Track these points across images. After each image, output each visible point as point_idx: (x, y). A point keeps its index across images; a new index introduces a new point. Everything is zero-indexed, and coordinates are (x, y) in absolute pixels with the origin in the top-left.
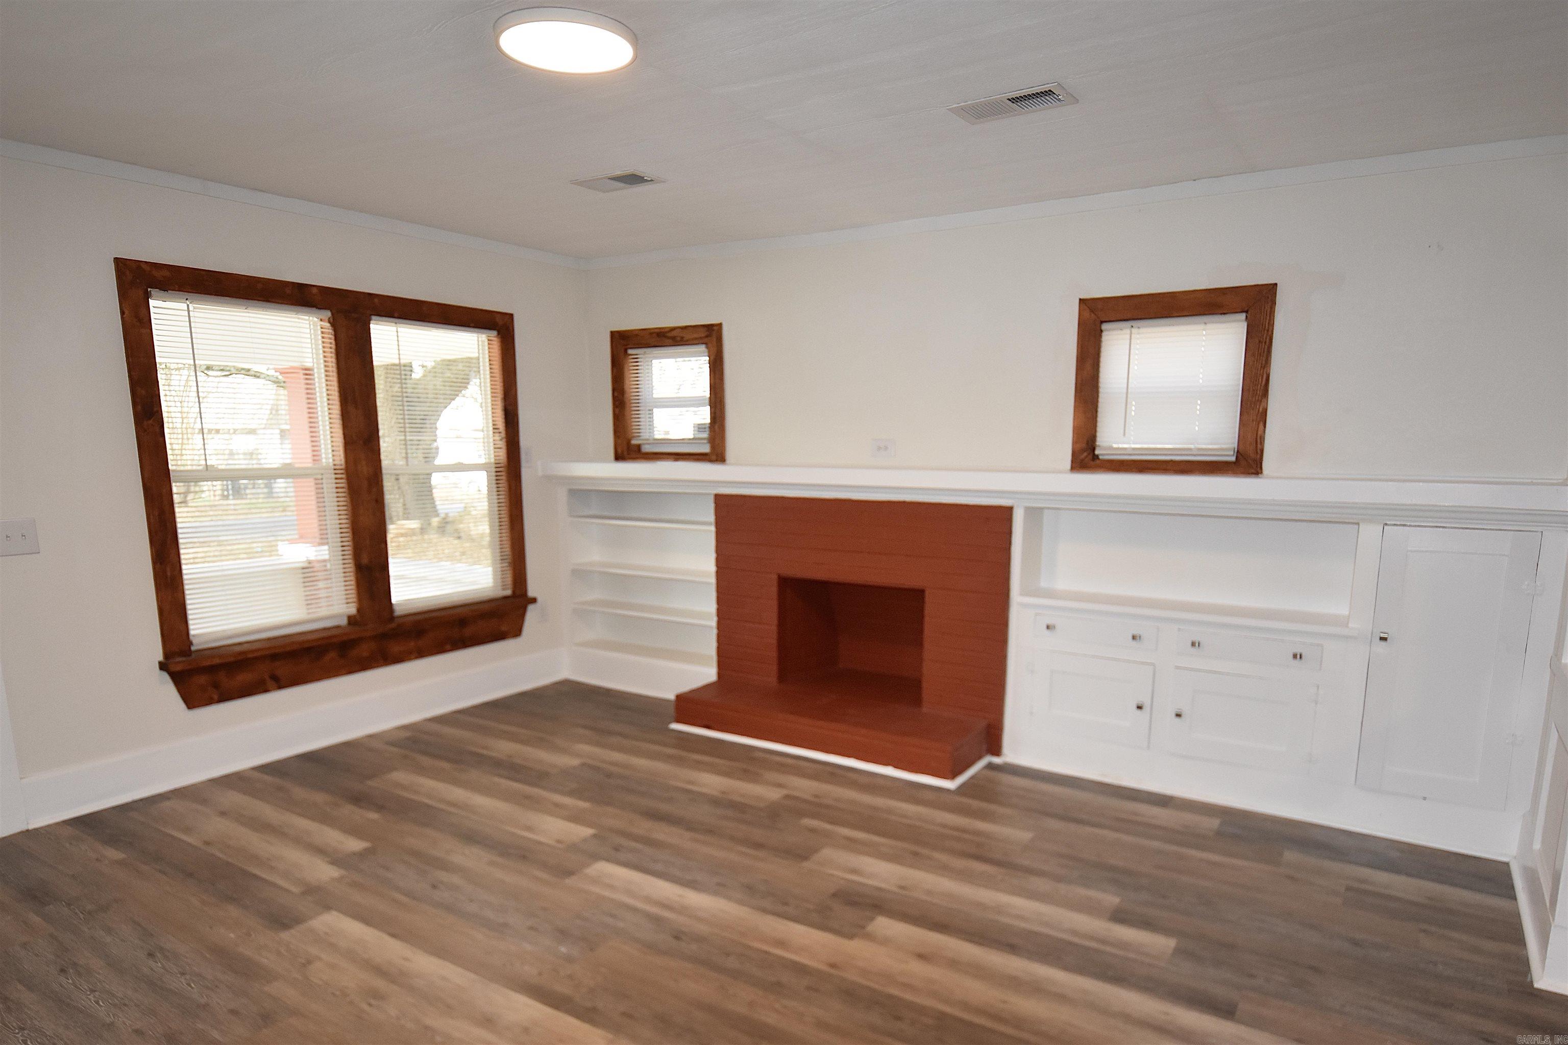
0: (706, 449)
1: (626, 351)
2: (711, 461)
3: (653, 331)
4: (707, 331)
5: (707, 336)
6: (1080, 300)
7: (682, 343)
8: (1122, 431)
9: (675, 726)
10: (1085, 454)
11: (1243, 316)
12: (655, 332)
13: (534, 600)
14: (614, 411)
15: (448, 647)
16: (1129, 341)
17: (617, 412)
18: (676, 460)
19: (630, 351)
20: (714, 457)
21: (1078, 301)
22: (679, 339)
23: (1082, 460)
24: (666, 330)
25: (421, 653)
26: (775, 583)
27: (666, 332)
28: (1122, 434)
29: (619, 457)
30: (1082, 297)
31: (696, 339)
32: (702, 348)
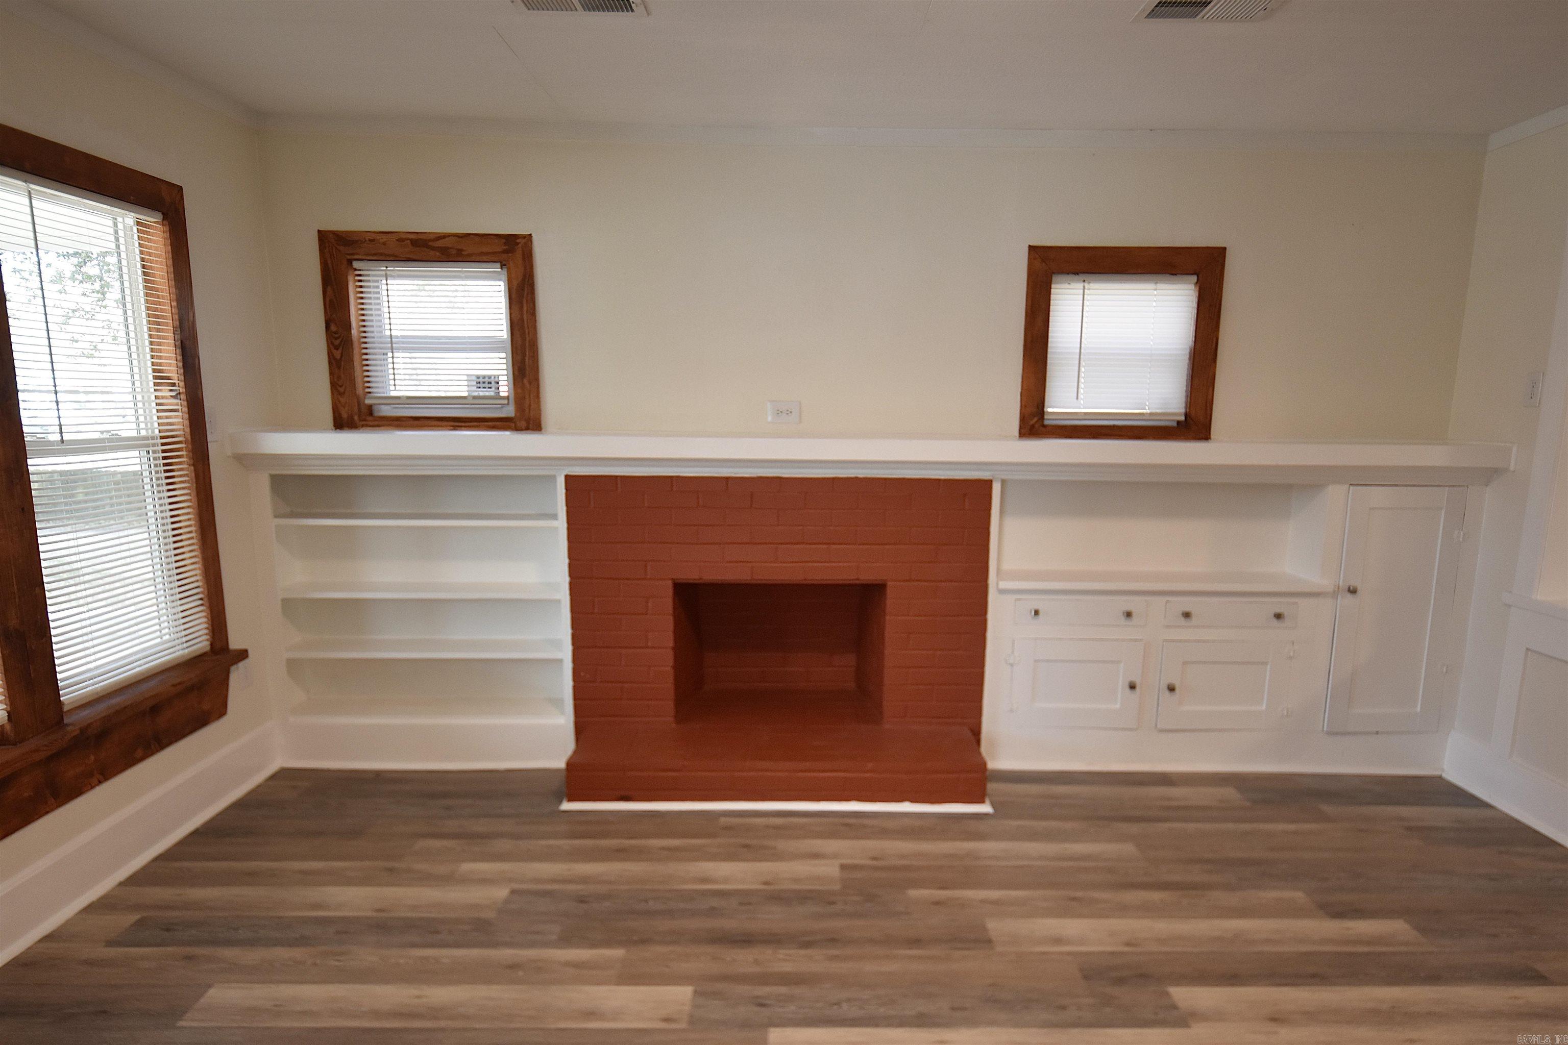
0: (509, 411)
1: (350, 262)
2: (517, 429)
3: (404, 236)
4: (505, 244)
5: (505, 252)
6: (1030, 246)
7: (460, 259)
8: (1075, 395)
9: (566, 806)
10: (1036, 419)
11: (1194, 278)
12: (408, 239)
13: (243, 655)
14: (330, 355)
15: (139, 753)
16: (1082, 296)
17: (337, 354)
18: (455, 428)
19: (356, 264)
20: (523, 424)
21: (1027, 249)
22: (454, 252)
23: (1033, 426)
24: (432, 237)
25: (105, 773)
26: (670, 592)
27: (430, 240)
28: (1076, 398)
29: (341, 423)
30: (1033, 244)
31: (487, 254)
32: (496, 268)
